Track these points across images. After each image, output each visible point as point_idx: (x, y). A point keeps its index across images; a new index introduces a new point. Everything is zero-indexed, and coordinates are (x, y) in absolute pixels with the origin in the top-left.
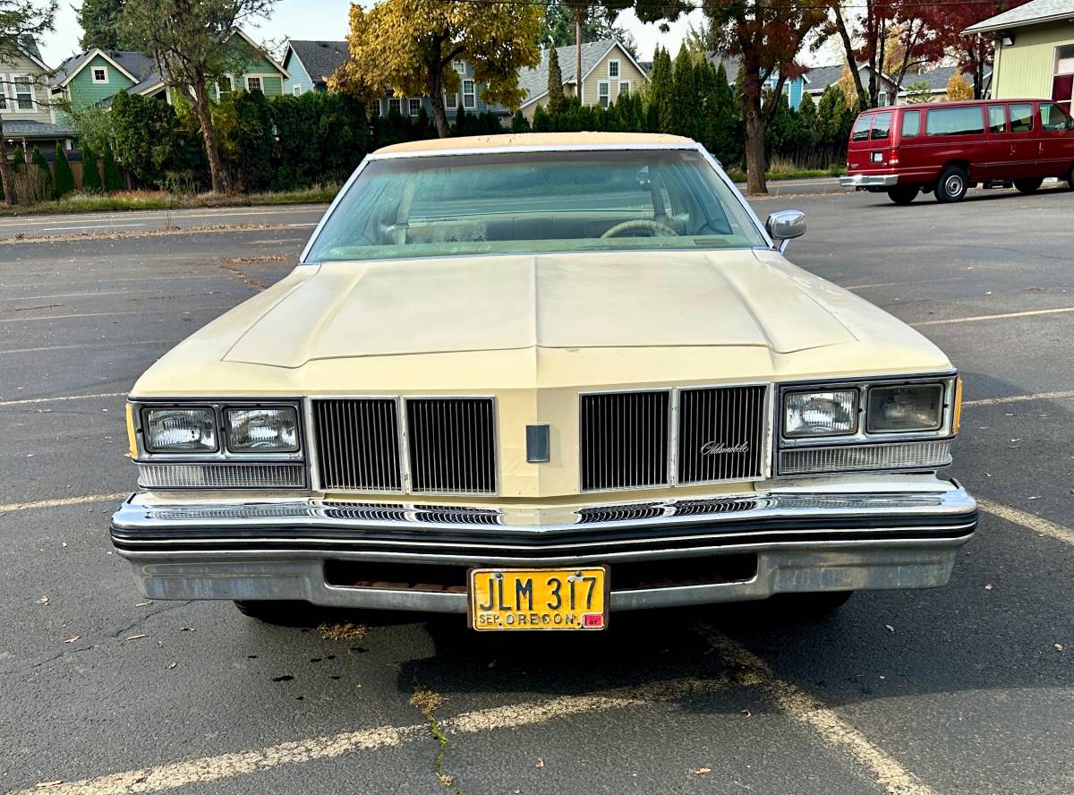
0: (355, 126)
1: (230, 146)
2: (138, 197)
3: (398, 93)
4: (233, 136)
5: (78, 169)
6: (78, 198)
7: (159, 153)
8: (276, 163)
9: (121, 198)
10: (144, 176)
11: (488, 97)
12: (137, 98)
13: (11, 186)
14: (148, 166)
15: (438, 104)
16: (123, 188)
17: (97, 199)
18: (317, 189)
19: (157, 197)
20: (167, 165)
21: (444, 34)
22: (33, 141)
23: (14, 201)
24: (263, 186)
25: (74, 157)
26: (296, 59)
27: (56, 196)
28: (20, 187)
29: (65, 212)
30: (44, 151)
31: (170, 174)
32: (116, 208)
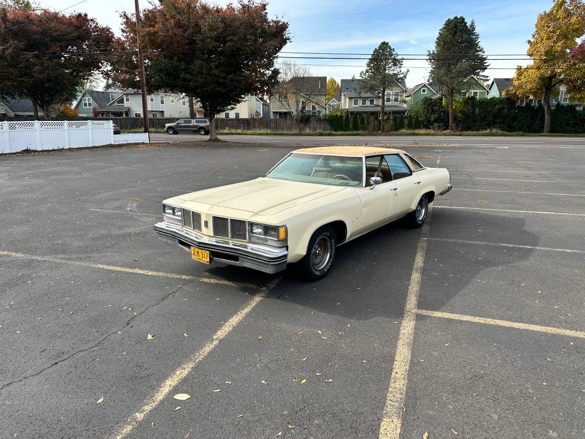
0: (510, 109)
1: (459, 115)
2: (422, 131)
3: (531, 97)
4: (460, 112)
5: (406, 122)
6: (403, 131)
7: (433, 118)
8: (475, 121)
9: (417, 131)
10: (427, 124)
11: (572, 99)
12: (431, 99)
13: (383, 126)
14: (429, 122)
15: (547, 101)
16: (419, 128)
17: (409, 131)
18: (488, 131)
19: (429, 131)
20: (435, 121)
21: (553, 76)
22: (394, 112)
23: (383, 131)
24: (469, 129)
25: (406, 118)
26: (495, 85)
27: (397, 130)
28: (386, 127)
29: (397, 135)
30: (397, 116)
31: (436, 124)
32: (414, 134)
